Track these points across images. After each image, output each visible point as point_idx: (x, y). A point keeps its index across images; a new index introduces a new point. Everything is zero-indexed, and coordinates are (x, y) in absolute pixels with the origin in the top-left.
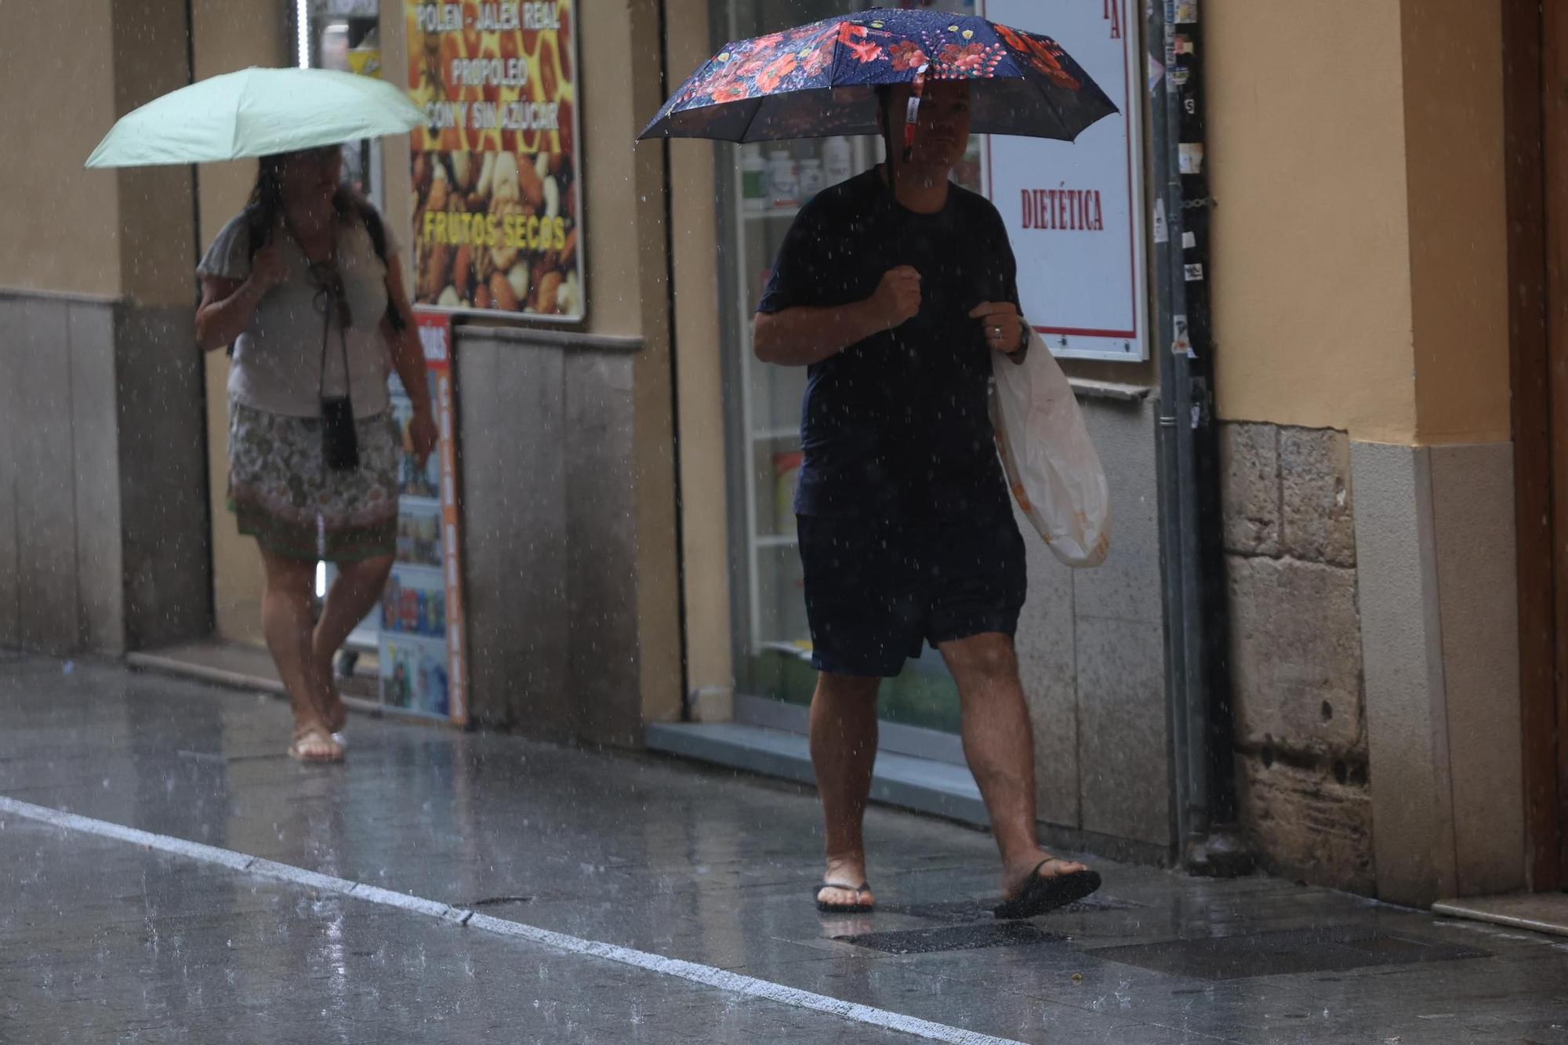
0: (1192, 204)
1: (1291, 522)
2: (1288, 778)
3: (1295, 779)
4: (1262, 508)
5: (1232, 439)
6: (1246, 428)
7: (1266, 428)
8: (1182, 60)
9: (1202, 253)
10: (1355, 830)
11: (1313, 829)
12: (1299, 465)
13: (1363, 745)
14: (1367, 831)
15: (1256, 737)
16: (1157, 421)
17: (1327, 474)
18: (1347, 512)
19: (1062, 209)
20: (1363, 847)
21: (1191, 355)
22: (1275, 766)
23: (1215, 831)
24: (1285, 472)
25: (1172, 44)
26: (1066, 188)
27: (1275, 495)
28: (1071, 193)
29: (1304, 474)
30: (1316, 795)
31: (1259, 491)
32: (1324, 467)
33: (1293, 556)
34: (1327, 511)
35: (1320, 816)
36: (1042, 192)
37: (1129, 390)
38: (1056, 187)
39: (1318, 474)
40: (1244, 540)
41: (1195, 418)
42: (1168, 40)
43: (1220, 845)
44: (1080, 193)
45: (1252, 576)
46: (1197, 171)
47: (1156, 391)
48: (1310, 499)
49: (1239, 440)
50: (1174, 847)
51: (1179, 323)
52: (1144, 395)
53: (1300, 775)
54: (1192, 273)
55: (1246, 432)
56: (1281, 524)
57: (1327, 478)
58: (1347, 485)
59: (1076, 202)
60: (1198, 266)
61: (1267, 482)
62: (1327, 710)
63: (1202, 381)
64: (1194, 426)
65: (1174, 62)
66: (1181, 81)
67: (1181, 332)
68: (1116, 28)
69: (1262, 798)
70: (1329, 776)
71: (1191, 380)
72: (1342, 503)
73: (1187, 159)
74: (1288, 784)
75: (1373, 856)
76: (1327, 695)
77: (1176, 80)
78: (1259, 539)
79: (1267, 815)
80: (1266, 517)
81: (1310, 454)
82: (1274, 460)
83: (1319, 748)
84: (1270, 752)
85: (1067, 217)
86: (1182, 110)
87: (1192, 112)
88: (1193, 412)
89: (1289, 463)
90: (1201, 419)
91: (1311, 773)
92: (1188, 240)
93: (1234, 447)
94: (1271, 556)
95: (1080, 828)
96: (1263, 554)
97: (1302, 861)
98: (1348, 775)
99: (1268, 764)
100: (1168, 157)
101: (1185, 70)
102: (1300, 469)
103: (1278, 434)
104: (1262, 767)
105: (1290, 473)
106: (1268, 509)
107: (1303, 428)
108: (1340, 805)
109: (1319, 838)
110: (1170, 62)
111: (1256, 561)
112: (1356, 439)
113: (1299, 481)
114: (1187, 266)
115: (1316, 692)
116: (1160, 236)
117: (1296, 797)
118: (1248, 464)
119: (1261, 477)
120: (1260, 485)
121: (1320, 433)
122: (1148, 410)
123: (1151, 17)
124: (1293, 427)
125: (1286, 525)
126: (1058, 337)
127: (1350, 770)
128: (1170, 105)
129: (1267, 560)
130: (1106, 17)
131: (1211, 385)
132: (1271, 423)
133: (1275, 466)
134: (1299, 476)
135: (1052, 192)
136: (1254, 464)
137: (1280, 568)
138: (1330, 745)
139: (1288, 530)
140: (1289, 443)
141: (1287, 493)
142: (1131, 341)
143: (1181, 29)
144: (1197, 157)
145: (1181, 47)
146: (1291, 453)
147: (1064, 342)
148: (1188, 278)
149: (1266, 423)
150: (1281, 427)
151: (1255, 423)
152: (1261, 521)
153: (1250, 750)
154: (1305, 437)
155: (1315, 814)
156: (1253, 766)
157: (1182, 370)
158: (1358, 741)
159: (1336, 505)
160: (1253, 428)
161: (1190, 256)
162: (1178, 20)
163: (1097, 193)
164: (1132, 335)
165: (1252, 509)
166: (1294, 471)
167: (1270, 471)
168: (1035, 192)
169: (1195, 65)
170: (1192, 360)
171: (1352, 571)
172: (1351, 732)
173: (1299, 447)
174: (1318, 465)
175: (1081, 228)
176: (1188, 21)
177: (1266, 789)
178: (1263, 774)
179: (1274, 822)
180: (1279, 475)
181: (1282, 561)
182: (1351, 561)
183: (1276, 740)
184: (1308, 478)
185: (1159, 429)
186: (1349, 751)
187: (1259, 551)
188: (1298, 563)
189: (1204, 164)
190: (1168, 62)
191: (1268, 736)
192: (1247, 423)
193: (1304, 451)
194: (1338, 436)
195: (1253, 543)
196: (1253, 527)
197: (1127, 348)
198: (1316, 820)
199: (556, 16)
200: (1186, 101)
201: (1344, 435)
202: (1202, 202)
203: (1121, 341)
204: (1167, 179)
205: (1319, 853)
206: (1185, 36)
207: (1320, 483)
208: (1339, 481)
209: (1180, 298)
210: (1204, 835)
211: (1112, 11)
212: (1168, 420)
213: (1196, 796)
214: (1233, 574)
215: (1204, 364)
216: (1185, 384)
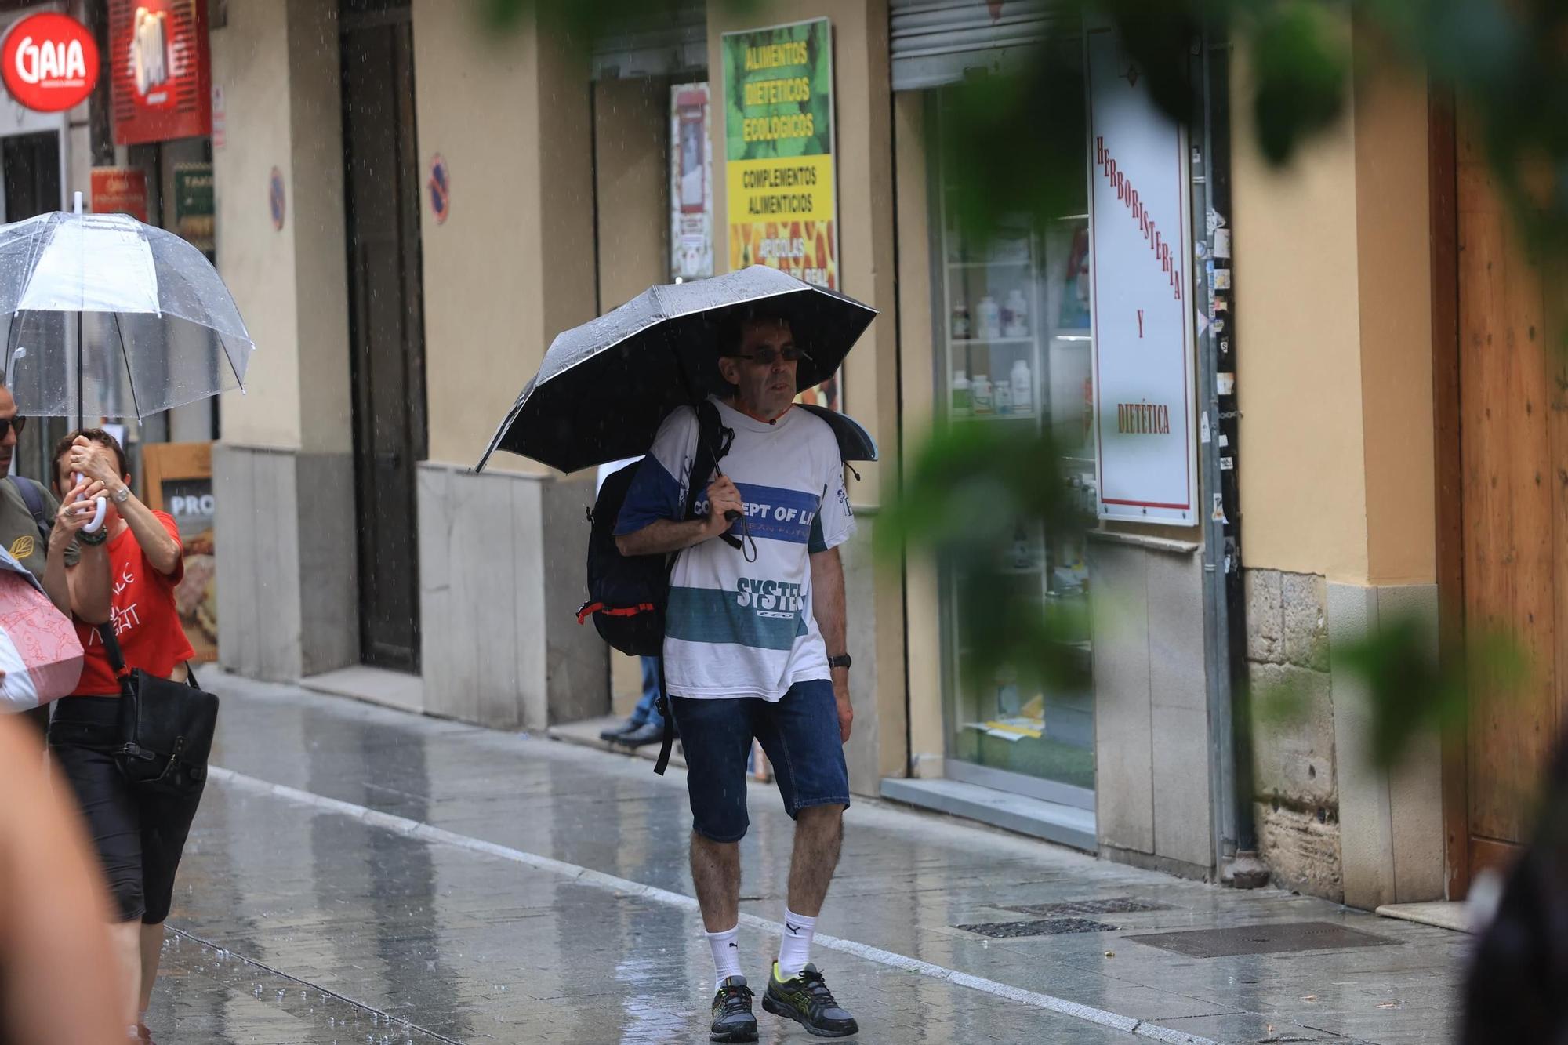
0: (1226, 415)
1: (1289, 639)
2: (1288, 819)
3: (1292, 820)
4: (1271, 629)
5: (1252, 581)
6: (1262, 573)
7: (1274, 573)
8: (1219, 314)
9: (1232, 451)
10: (1330, 856)
11: (1303, 855)
12: (1294, 600)
13: (1334, 797)
14: (1338, 857)
15: (1268, 791)
16: (1203, 564)
17: (1313, 606)
18: (1325, 632)
19: (1144, 418)
20: (1335, 867)
21: (1225, 522)
22: (1281, 811)
23: (1240, 856)
24: (1286, 605)
25: (1213, 304)
26: (1146, 403)
27: (1279, 620)
28: (1149, 406)
29: (1298, 606)
30: (1305, 831)
31: (1270, 617)
32: (1310, 601)
33: (1291, 663)
34: (1312, 631)
35: (1309, 846)
36: (1131, 405)
37: (1185, 546)
38: (1140, 403)
39: (1307, 606)
40: (1261, 652)
41: (1228, 566)
42: (1211, 300)
43: (1244, 865)
44: (1155, 406)
45: (1264, 677)
46: (1229, 393)
47: (1202, 547)
48: (1301, 623)
49: (1257, 581)
50: (1213, 868)
51: (1217, 499)
52: (1196, 549)
53: (1296, 817)
54: (1226, 464)
55: (1262, 576)
56: (1284, 641)
57: (1312, 609)
58: (1324, 613)
59: (1152, 413)
60: (1230, 459)
61: (1274, 611)
62: (1312, 771)
63: (1232, 540)
64: (1227, 571)
65: (1214, 316)
66: (1219, 329)
67: (1218, 505)
68: (1178, 292)
69: (1271, 833)
70: (1315, 818)
71: (1225, 539)
72: (1321, 626)
73: (1223, 384)
74: (1288, 823)
75: (1342, 874)
76: (1312, 761)
77: (1216, 328)
78: (1270, 651)
79: (1274, 846)
80: (1274, 636)
81: (1301, 592)
82: (1279, 595)
83: (1308, 799)
85: (1147, 424)
86: (1219, 350)
87: (1226, 351)
88: (1226, 562)
89: (1288, 598)
90: (1231, 566)
91: (1303, 816)
92: (1223, 441)
93: (1254, 587)
94: (1277, 663)
95: (1154, 854)
96: (1272, 662)
97: (1297, 878)
98: (1326, 817)
99: (1276, 810)
100: (1210, 384)
101: (1221, 322)
102: (1295, 602)
103: (1282, 577)
104: (1271, 811)
105: (1289, 604)
106: (1276, 630)
107: (1297, 573)
108: (1321, 838)
109: (1309, 861)
110: (1212, 316)
111: (1269, 665)
112: (1329, 581)
113: (1295, 611)
114: (1222, 459)
115: (1305, 758)
116: (1205, 437)
117: (1293, 833)
118: (1263, 599)
119: (1271, 608)
120: (1270, 613)
121: (1308, 577)
122: (1197, 559)
123: (1200, 285)
124: (1291, 572)
125: (1286, 641)
126: (1141, 508)
127: (1327, 814)
128: (1213, 346)
129: (1274, 665)
130: (1172, 284)
131: (1238, 542)
132: (1277, 570)
133: (1280, 600)
134: (1295, 607)
135: (1137, 406)
136: (1266, 598)
137: (1283, 671)
138: (1315, 797)
139: (1287, 644)
140: (1288, 584)
141: (1287, 619)
142: (1186, 511)
143: (1218, 293)
144: (1230, 383)
145: (1219, 306)
146: (1290, 591)
147: (1145, 512)
148: (1223, 467)
149: (1274, 570)
150: (1283, 573)
151: (1267, 570)
152: (1271, 638)
153: (1265, 800)
154: (1298, 579)
155: (1305, 844)
156: (1266, 811)
157: (1220, 531)
158: (1332, 794)
159: (1317, 627)
160: (1266, 573)
161: (1224, 452)
162: (1216, 287)
163: (1165, 407)
164: (1187, 507)
165: (1265, 630)
166: (1291, 604)
167: (1277, 603)
168: (1127, 405)
169: (1228, 318)
170: (1225, 526)
171: (1328, 675)
172: (1328, 788)
173: (1294, 587)
174: (1307, 600)
175: (1155, 432)
176: (1223, 288)
177: (1274, 827)
178: (1272, 817)
179: (1280, 850)
180: (1282, 607)
181: (1284, 666)
182: (1327, 667)
183: (1281, 793)
184: (1300, 609)
185: (1206, 573)
186: (1326, 801)
187: (1269, 660)
188: (1294, 668)
189: (1235, 387)
190: (1210, 316)
191: (1276, 790)
192: (1262, 569)
193: (1298, 589)
194: (1319, 579)
195: (1266, 654)
196: (1266, 642)
197: (1184, 516)
198: (1306, 849)
199: (826, 279)
200: (1222, 344)
201: (1323, 579)
202: (1232, 415)
203: (1180, 512)
204: (1210, 398)
205: (1308, 872)
206: (1222, 297)
207: (1308, 612)
208: (1320, 611)
209: (1218, 483)
210: (1234, 856)
211: (1175, 280)
212: (1210, 566)
213: (1228, 831)
214: (1253, 676)
215: (1234, 528)
216: (1221, 541)
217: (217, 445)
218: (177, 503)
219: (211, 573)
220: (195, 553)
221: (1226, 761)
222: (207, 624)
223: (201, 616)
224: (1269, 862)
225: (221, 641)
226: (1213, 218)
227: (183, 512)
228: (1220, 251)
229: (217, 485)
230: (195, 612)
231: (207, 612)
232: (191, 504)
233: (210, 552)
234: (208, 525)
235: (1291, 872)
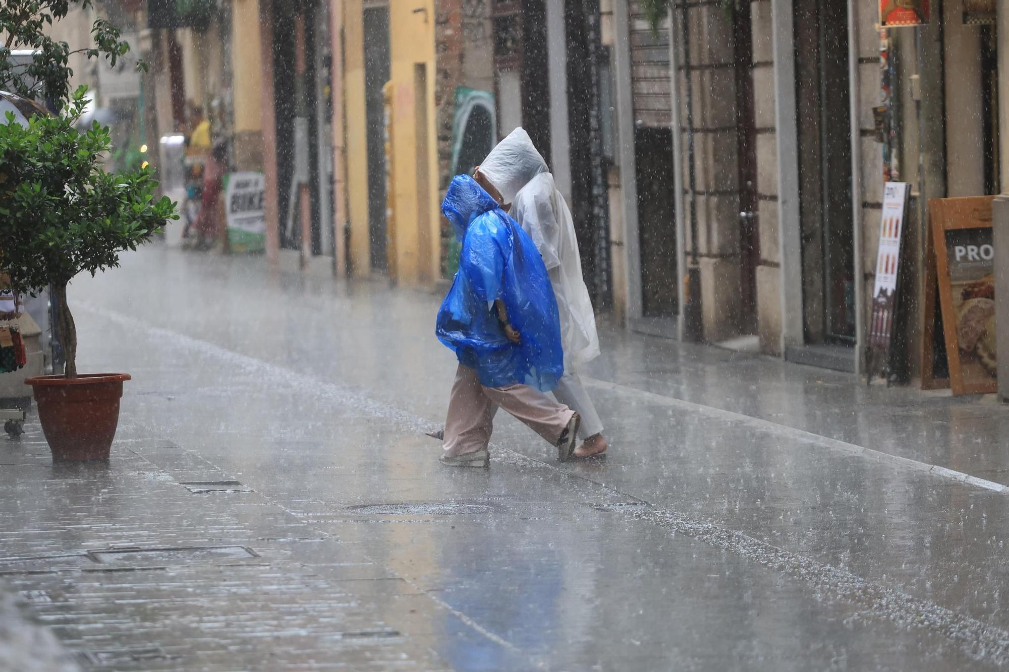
217: (997, 198)
218: (959, 251)
219: (991, 312)
220: (976, 296)
222: (986, 359)
223: (981, 352)
225: (1000, 375)
227: (965, 258)
229: (997, 235)
230: (976, 348)
231: (986, 348)
232: (972, 251)
233: (990, 294)
234: (988, 270)
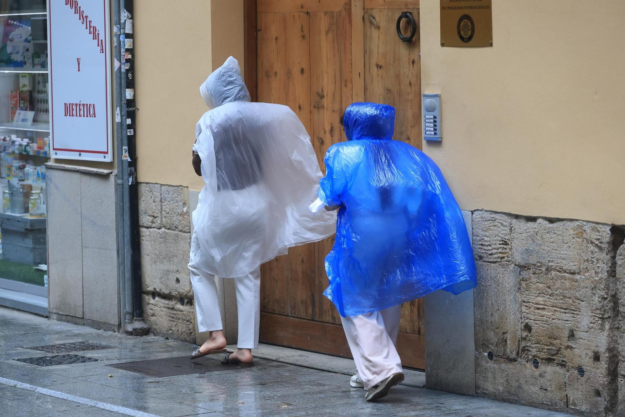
0: (131, 109)
1: (165, 217)
2: (162, 303)
3: (164, 303)
4: (154, 212)
5: (143, 189)
6: (148, 185)
7: (157, 185)
8: (127, 61)
9: (132, 126)
10: (188, 321)
11: (170, 320)
12: (169, 198)
13: (191, 293)
14: (193, 322)
15: (150, 289)
16: (115, 181)
17: (180, 201)
18: (187, 214)
19: (80, 110)
20: (191, 326)
21: (129, 160)
22: (157, 298)
23: (136, 320)
24: (163, 200)
25: (124, 55)
26: (82, 103)
27: (159, 208)
28: (84, 105)
29: (171, 201)
30: (173, 309)
31: (153, 206)
32: (179, 199)
33: (165, 228)
34: (180, 213)
35: (174, 316)
36: (72, 104)
37: (106, 171)
38: (78, 103)
39: (176, 201)
40: (147, 223)
41: (130, 181)
42: (122, 54)
43: (138, 325)
44: (87, 105)
45: (150, 235)
46: (132, 98)
47: (115, 172)
48: (173, 210)
49: (146, 189)
50: (120, 325)
51: (125, 149)
52: (111, 173)
53: (167, 302)
54: (130, 132)
55: (149, 186)
56: (162, 218)
57: (180, 203)
58: (188, 205)
59: (85, 108)
60: (132, 130)
61: (156, 203)
62: (178, 281)
63: (133, 169)
64: (130, 184)
65: (124, 61)
66: (127, 68)
67: (125, 152)
68: (103, 50)
69: (151, 309)
70: (178, 303)
71: (129, 168)
72: (185, 211)
73: (129, 94)
74: (162, 305)
75: (195, 330)
76: (178, 276)
78: (152, 222)
79: (153, 315)
80: (156, 215)
81: (173, 194)
82: (159, 195)
83: (174, 293)
84: (154, 294)
85: (82, 113)
86: (127, 77)
87: (131, 78)
88: (129, 179)
89: (164, 197)
90: (132, 181)
91: (170, 301)
92: (129, 121)
93: (143, 191)
94: (157, 228)
95: (83, 318)
96: (154, 228)
97: (167, 331)
98: (185, 302)
99: (154, 298)
100: (121, 94)
101: (129, 64)
102: (169, 199)
103: (161, 187)
104: (152, 299)
105: (165, 200)
106: (156, 212)
107: (171, 185)
108: (182, 313)
109: (175, 323)
110: (123, 61)
111: (152, 229)
112: (191, 190)
113: (169, 203)
114: (128, 130)
115: (173, 274)
116: (118, 119)
117: (165, 310)
118: (149, 197)
119: (154, 202)
120: (154, 204)
121: (177, 187)
122: (112, 178)
123: (116, 46)
124: (167, 185)
125: (163, 218)
126: (78, 153)
127: (186, 301)
128: (123, 76)
129: (155, 229)
130: (98, 46)
131: (136, 170)
132: (158, 184)
133: (160, 198)
134: (169, 202)
135: (76, 104)
136: (151, 197)
137: (161, 232)
138: (179, 292)
139: (164, 220)
140: (165, 190)
141: (164, 207)
142: (106, 155)
143: (127, 50)
144: (132, 94)
145: (128, 56)
146: (166, 194)
147: (80, 155)
148: (129, 134)
149: (156, 184)
150: (162, 185)
151: (152, 183)
152: (153, 216)
153: (148, 293)
154: (171, 188)
155: (172, 315)
156: (148, 299)
157: (126, 165)
158: (190, 291)
159: (183, 212)
160: (152, 185)
161: (129, 127)
162: (126, 47)
163: (94, 105)
164: (107, 153)
165: (150, 212)
166: (166, 200)
167: (158, 200)
168: (70, 104)
169: (131, 62)
170: (129, 162)
171: (189, 234)
172: (187, 289)
173: (169, 192)
174: (176, 198)
175: (87, 116)
176: (130, 48)
177: (154, 306)
178: (152, 301)
179: (156, 318)
180: (161, 201)
181: (161, 230)
182: (188, 231)
183: (158, 290)
184: (172, 202)
185: (117, 185)
186: (186, 295)
187: (152, 226)
188: (167, 231)
189: (134, 96)
190: (122, 61)
191: (155, 289)
192: (149, 183)
193: (171, 193)
194: (184, 189)
195: (150, 224)
196: (151, 218)
197: (105, 157)
198: (173, 317)
200: (129, 75)
201: (187, 188)
202: (134, 109)
203: (103, 155)
204: (121, 101)
205: (173, 329)
206: (129, 52)
207: (177, 204)
208: (184, 204)
209: (126, 142)
210: (131, 322)
211: (101, 44)
212: (120, 181)
213: (128, 308)
214: (142, 234)
215: (133, 163)
216: (127, 170)
221: (128, 275)
224: (150, 323)
226: (125, 15)
228: (128, 30)
235: (163, 328)
